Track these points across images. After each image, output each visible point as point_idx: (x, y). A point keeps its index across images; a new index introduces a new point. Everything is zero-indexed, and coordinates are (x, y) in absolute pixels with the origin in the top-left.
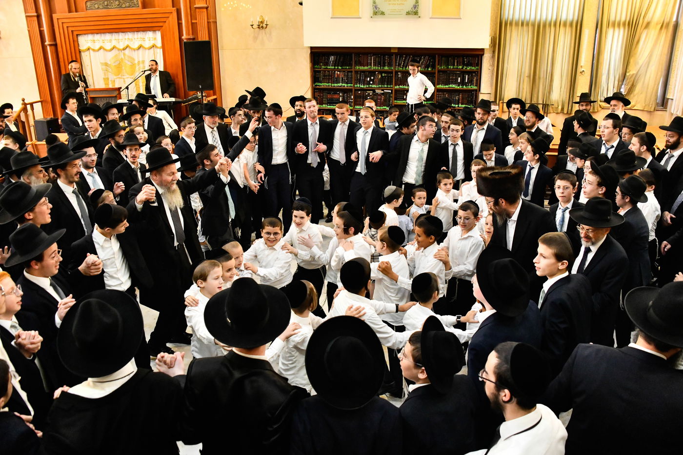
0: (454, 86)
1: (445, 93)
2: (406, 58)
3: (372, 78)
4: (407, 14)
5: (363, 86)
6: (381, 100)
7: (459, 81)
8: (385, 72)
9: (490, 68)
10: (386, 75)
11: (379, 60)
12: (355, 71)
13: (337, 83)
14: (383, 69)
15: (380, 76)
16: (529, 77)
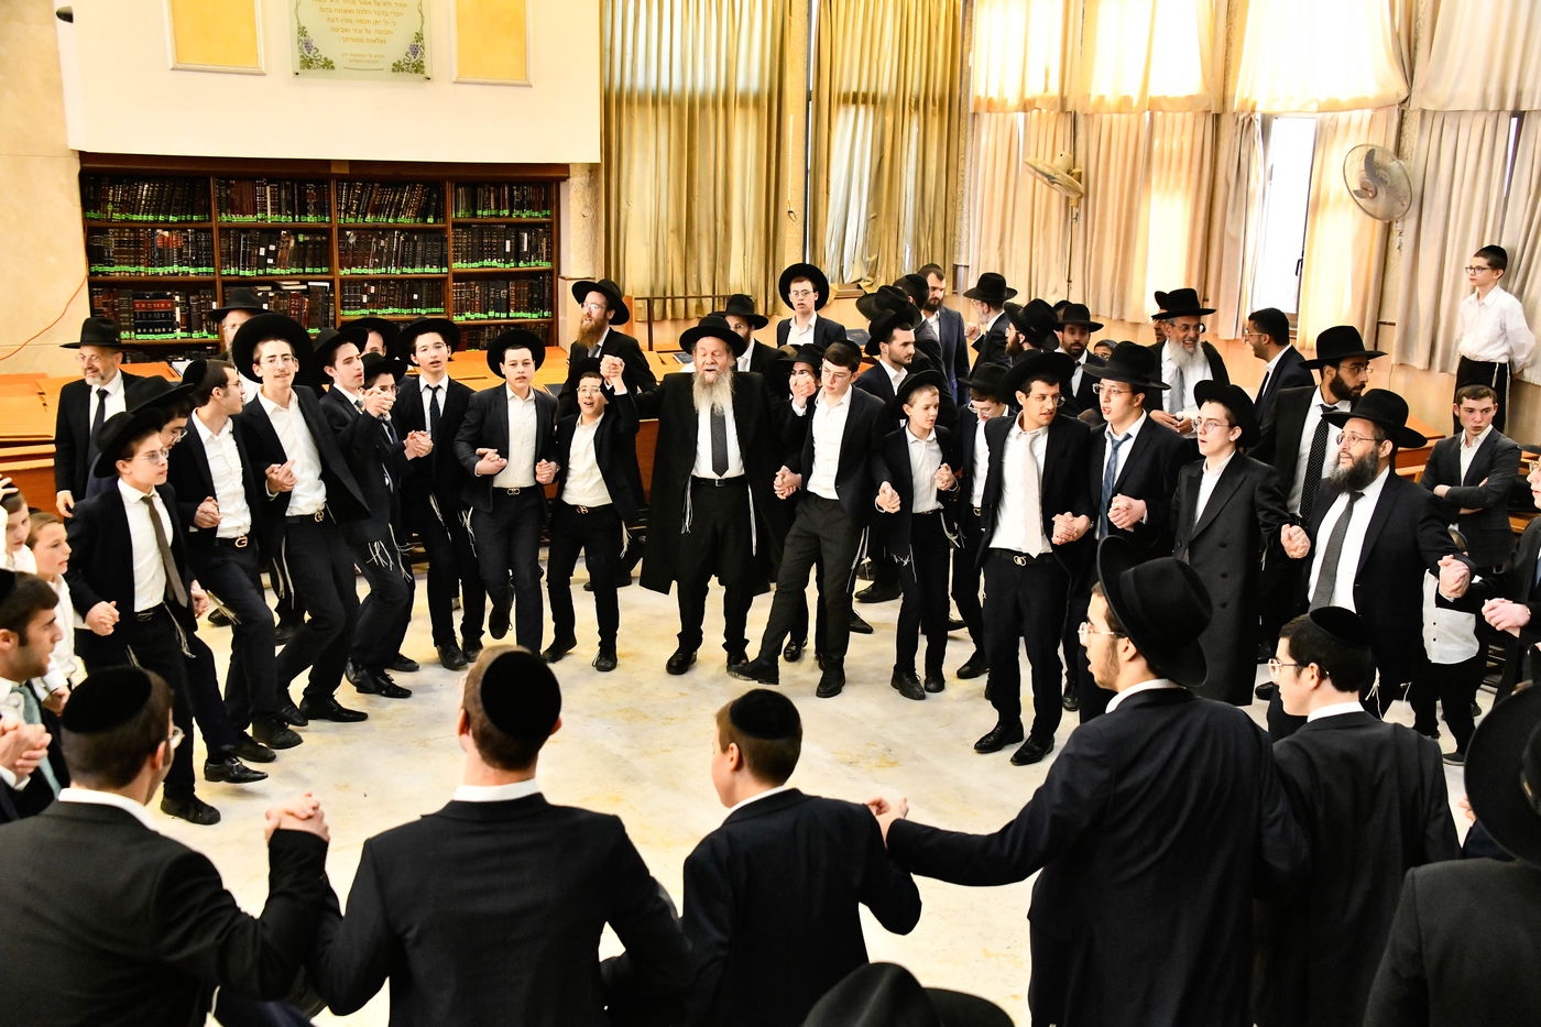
0: (494, 263)
1: (473, 283)
2: (362, 189)
3: (272, 248)
4: (394, 70)
5: (247, 273)
6: (300, 309)
7: (508, 249)
8: (307, 231)
9: (586, 213)
10: (307, 238)
11: (290, 198)
12: (221, 229)
13: (162, 266)
14: (300, 221)
15: (292, 243)
16: (678, 231)
